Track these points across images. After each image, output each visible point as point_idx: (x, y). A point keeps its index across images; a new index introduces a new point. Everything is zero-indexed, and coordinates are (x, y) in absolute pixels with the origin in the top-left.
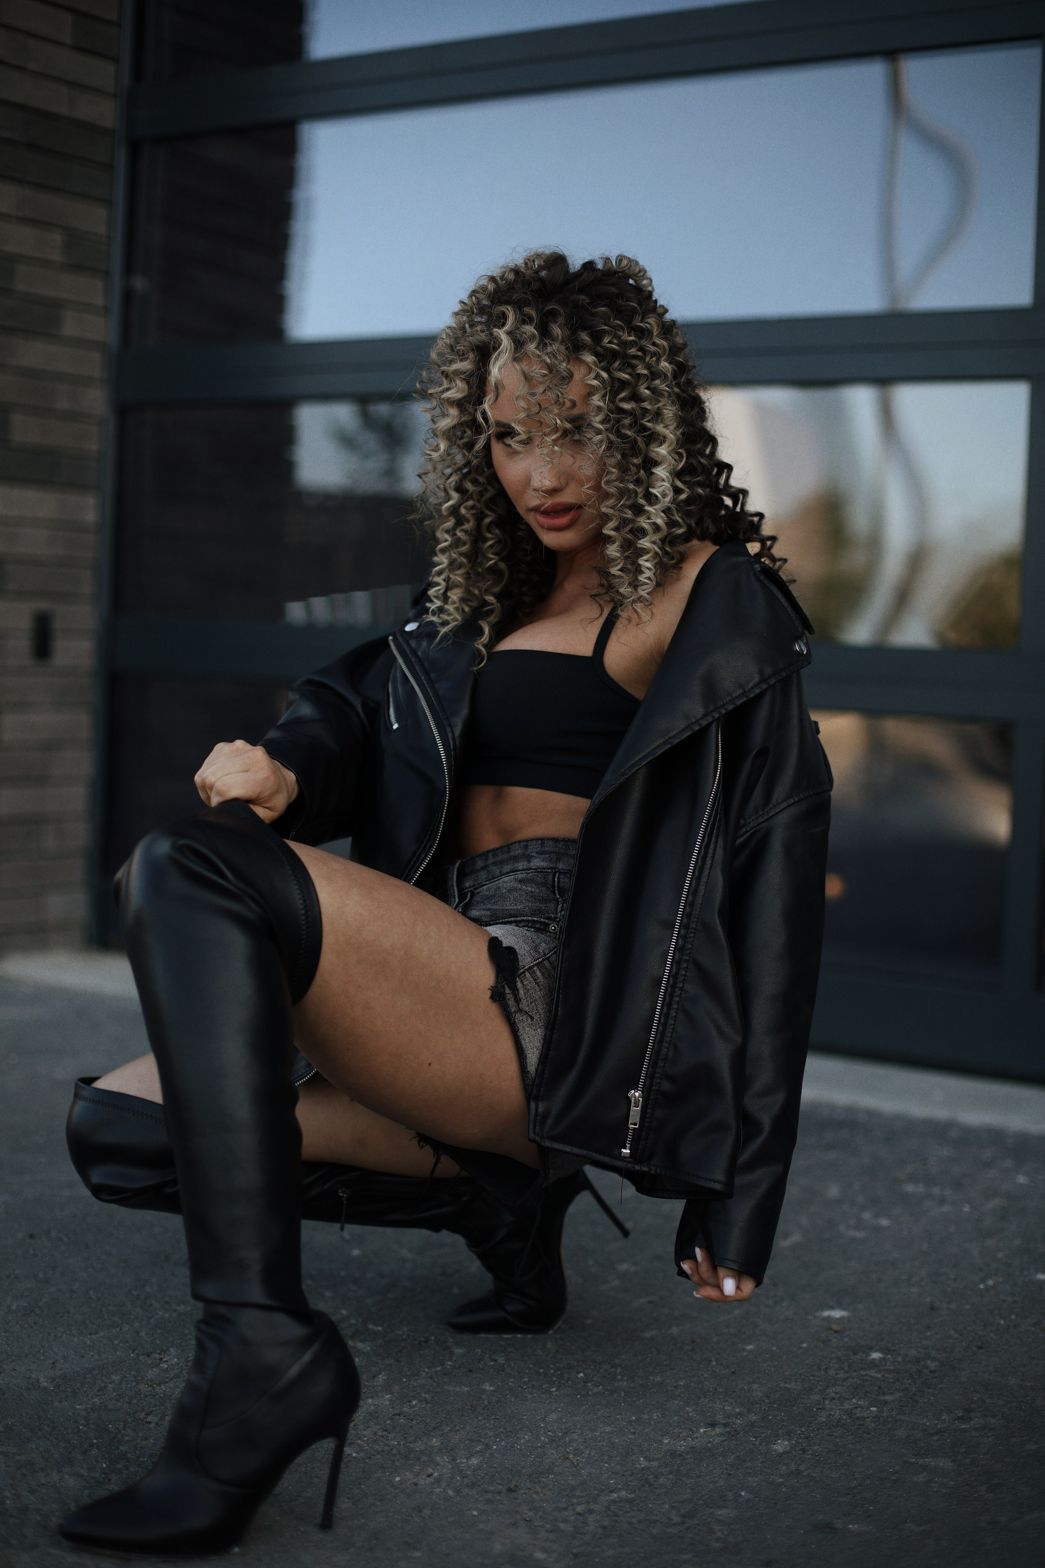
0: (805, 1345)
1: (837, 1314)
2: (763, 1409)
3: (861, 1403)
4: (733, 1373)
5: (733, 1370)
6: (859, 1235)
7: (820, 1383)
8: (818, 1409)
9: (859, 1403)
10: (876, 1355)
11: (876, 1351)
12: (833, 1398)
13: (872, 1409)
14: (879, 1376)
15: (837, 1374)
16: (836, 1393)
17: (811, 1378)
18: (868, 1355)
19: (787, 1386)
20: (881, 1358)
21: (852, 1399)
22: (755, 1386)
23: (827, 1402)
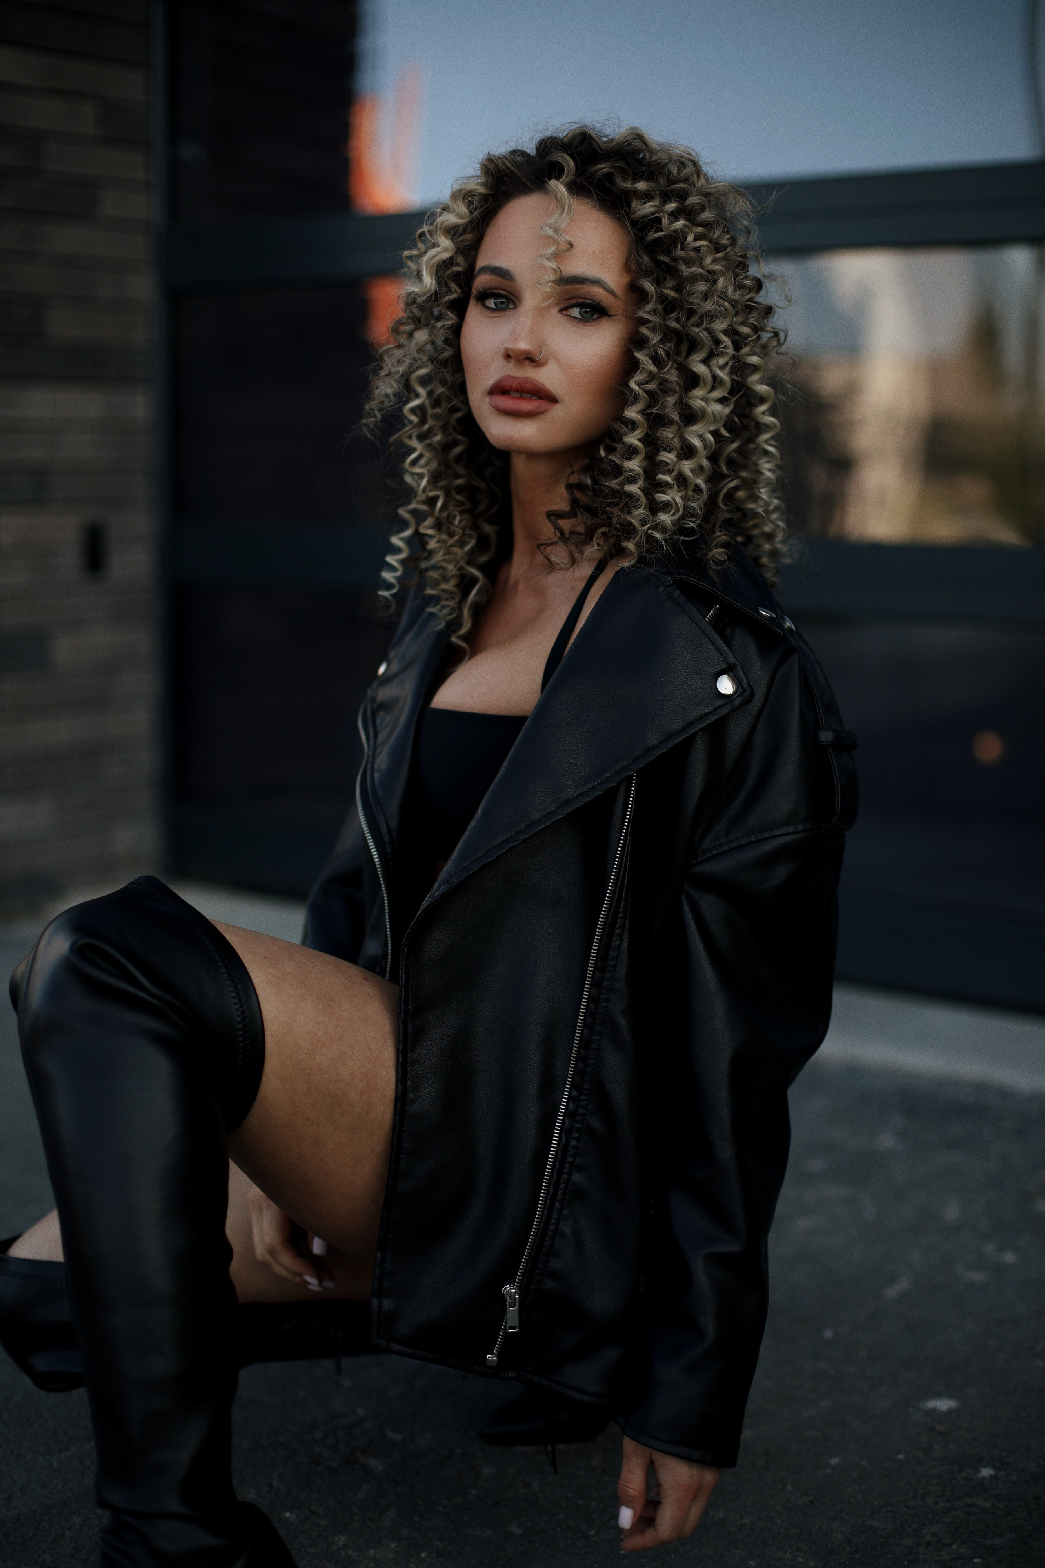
0: (901, 1457)
1: (943, 1404)
2: (842, 1561)
3: (963, 1550)
4: (812, 1502)
5: (811, 1498)
6: (978, 1277)
7: (916, 1519)
8: (910, 1561)
9: (961, 1550)
10: (986, 1472)
11: (986, 1466)
12: (929, 1544)
13: (975, 1560)
14: (987, 1505)
15: (936, 1503)
16: (934, 1535)
17: (905, 1510)
18: (977, 1471)
19: (875, 1524)
20: (991, 1476)
21: (951, 1544)
22: (836, 1524)
23: (921, 1549)
